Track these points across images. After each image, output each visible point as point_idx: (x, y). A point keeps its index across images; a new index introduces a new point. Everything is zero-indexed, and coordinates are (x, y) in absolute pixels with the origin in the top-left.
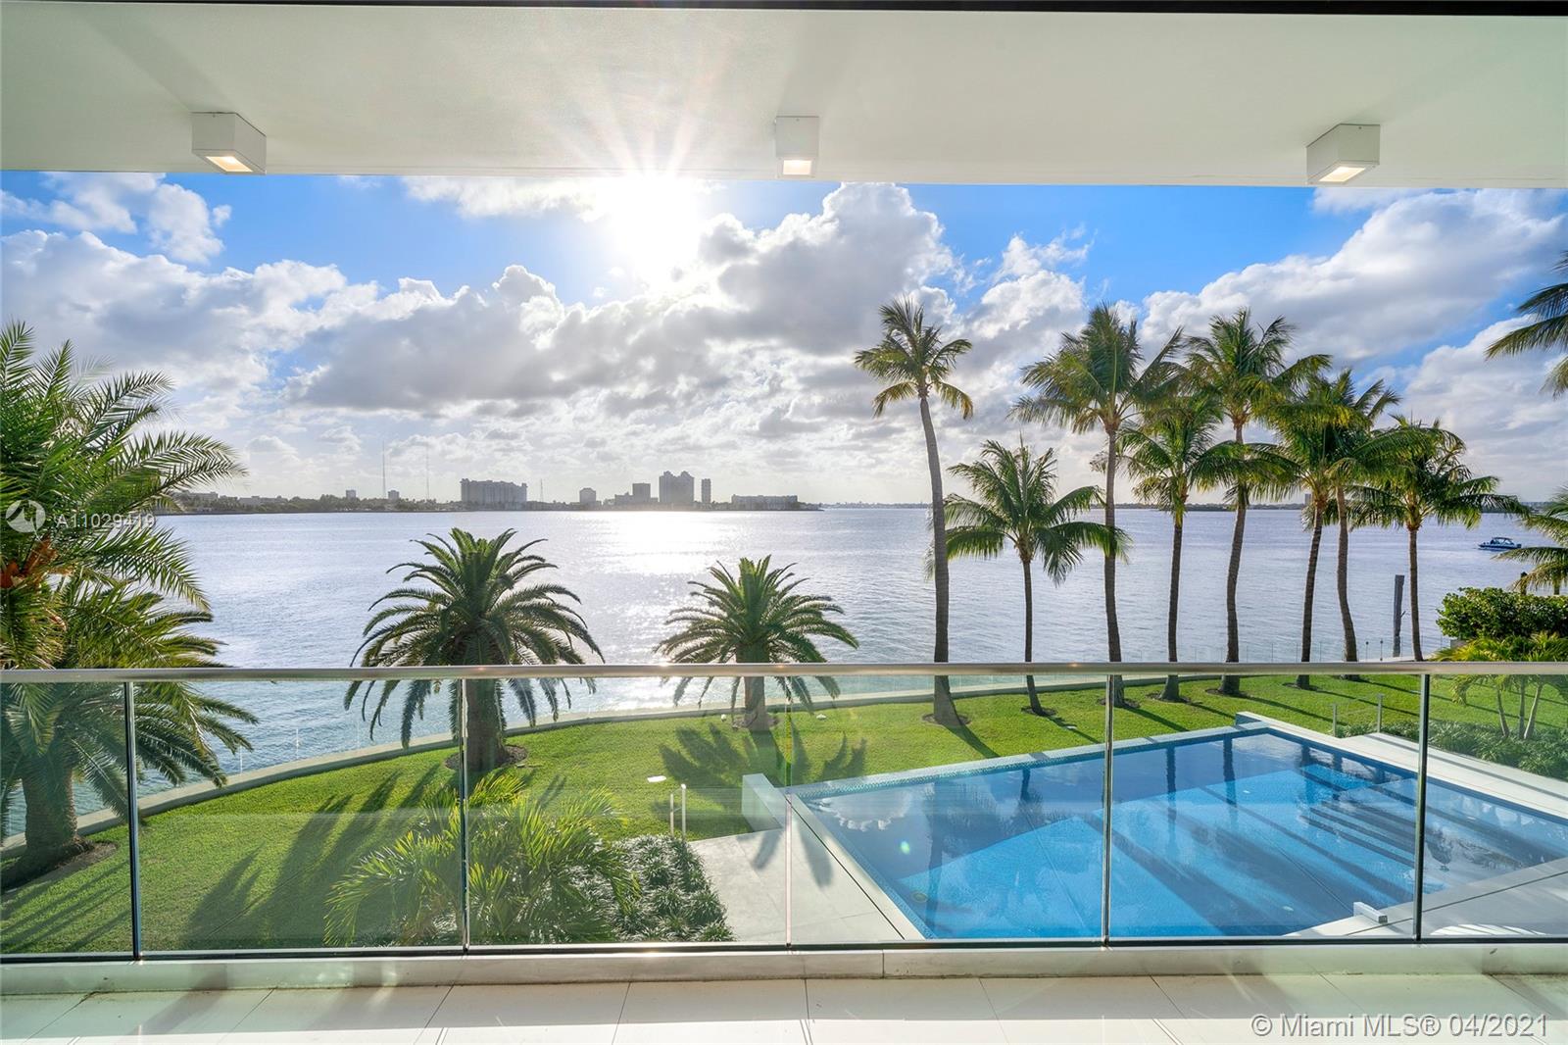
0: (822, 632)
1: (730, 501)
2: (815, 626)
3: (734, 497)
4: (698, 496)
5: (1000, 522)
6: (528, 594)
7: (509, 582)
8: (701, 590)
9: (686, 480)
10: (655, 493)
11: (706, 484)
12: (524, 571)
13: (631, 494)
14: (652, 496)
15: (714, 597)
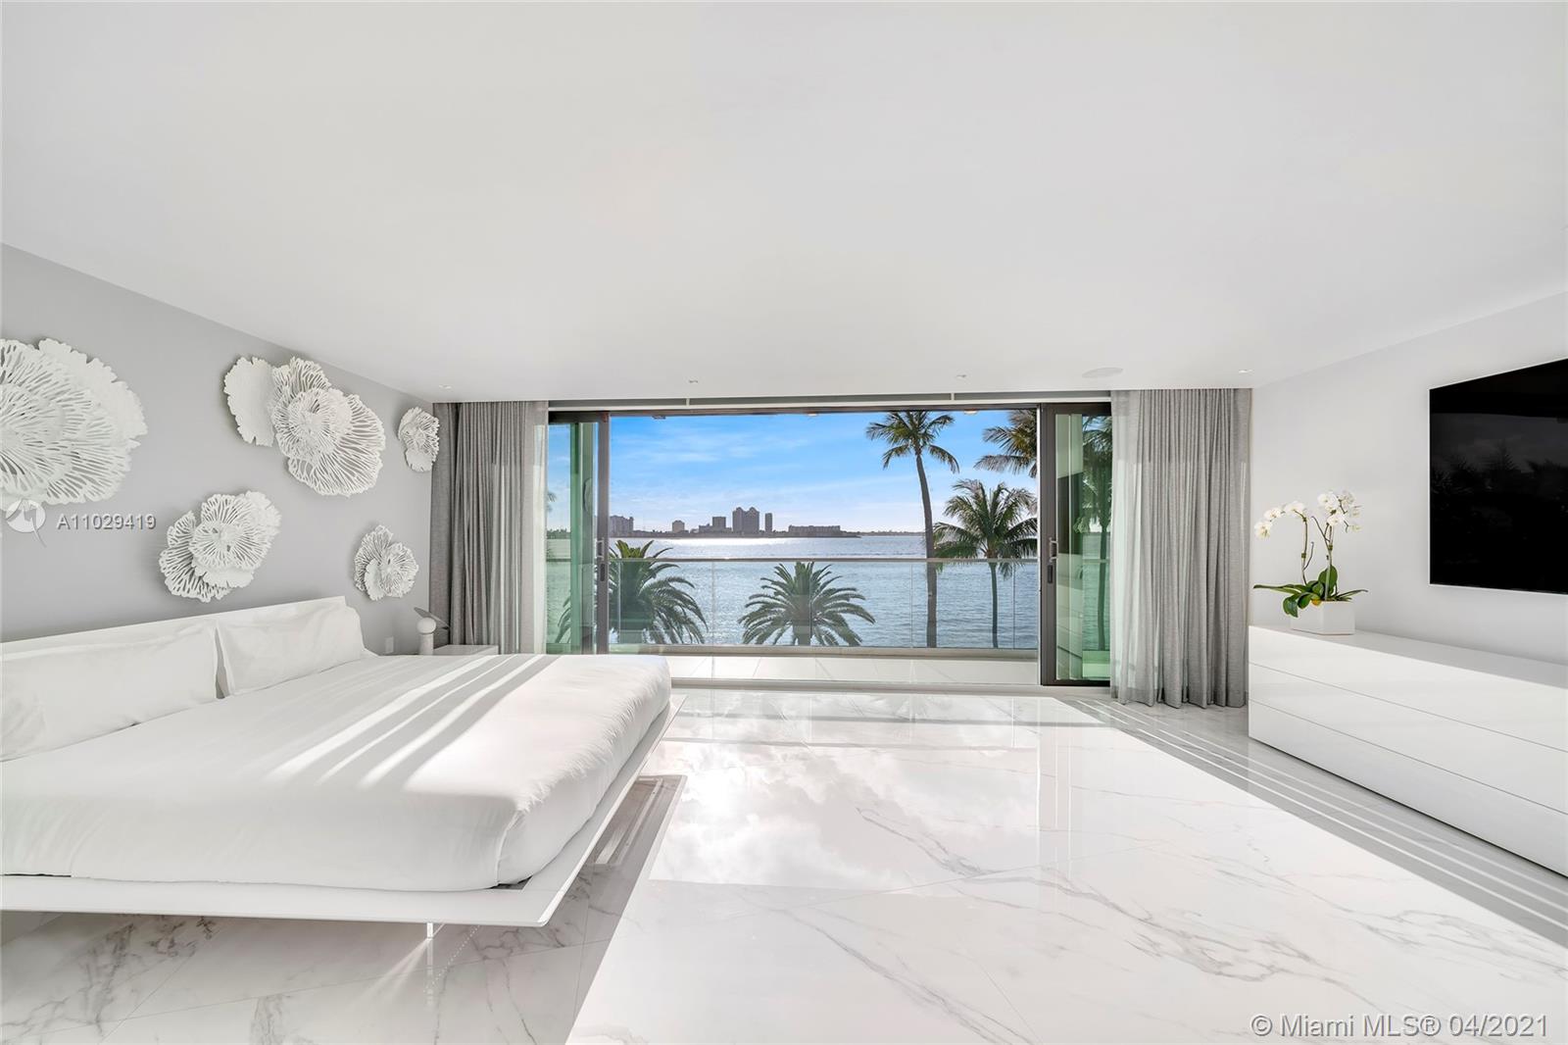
0: (852, 612)
1: (787, 530)
2: (846, 608)
3: (790, 527)
4: (762, 527)
5: (975, 539)
6: (661, 584)
7: (653, 574)
8: (769, 584)
9: (753, 515)
10: (729, 524)
11: (769, 517)
12: (660, 568)
13: (711, 525)
14: (727, 526)
15: (778, 587)
